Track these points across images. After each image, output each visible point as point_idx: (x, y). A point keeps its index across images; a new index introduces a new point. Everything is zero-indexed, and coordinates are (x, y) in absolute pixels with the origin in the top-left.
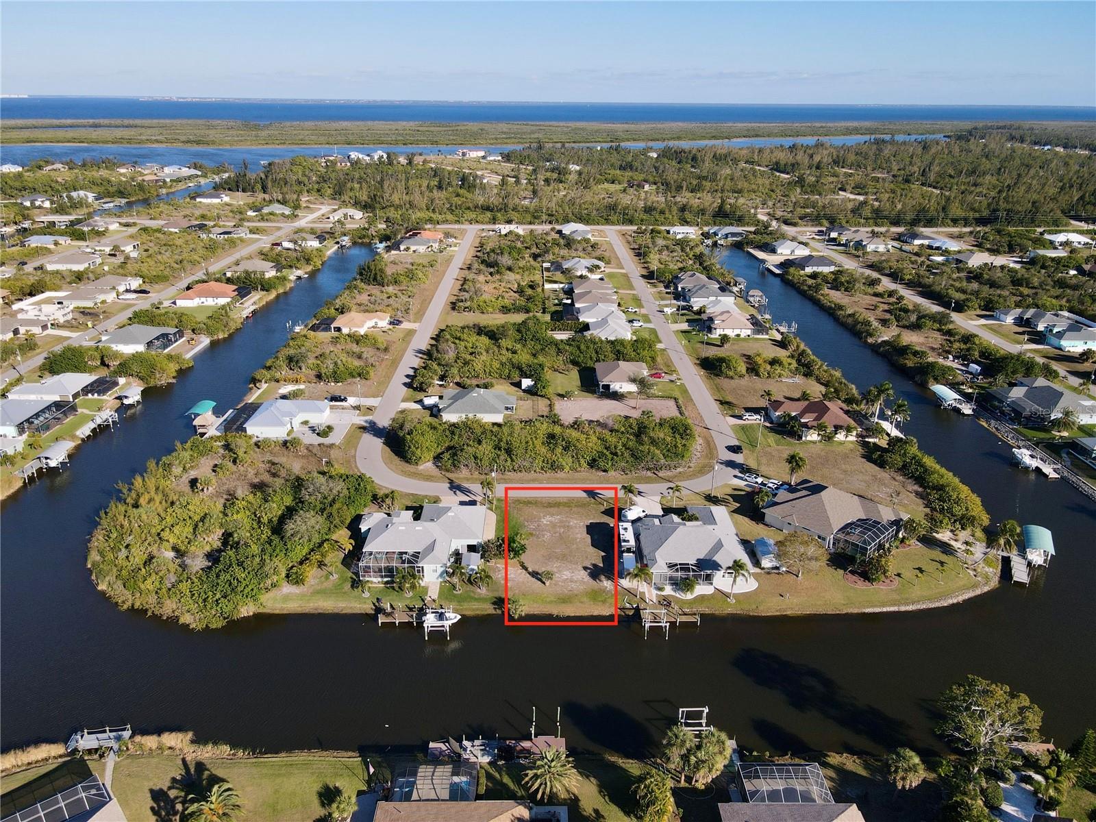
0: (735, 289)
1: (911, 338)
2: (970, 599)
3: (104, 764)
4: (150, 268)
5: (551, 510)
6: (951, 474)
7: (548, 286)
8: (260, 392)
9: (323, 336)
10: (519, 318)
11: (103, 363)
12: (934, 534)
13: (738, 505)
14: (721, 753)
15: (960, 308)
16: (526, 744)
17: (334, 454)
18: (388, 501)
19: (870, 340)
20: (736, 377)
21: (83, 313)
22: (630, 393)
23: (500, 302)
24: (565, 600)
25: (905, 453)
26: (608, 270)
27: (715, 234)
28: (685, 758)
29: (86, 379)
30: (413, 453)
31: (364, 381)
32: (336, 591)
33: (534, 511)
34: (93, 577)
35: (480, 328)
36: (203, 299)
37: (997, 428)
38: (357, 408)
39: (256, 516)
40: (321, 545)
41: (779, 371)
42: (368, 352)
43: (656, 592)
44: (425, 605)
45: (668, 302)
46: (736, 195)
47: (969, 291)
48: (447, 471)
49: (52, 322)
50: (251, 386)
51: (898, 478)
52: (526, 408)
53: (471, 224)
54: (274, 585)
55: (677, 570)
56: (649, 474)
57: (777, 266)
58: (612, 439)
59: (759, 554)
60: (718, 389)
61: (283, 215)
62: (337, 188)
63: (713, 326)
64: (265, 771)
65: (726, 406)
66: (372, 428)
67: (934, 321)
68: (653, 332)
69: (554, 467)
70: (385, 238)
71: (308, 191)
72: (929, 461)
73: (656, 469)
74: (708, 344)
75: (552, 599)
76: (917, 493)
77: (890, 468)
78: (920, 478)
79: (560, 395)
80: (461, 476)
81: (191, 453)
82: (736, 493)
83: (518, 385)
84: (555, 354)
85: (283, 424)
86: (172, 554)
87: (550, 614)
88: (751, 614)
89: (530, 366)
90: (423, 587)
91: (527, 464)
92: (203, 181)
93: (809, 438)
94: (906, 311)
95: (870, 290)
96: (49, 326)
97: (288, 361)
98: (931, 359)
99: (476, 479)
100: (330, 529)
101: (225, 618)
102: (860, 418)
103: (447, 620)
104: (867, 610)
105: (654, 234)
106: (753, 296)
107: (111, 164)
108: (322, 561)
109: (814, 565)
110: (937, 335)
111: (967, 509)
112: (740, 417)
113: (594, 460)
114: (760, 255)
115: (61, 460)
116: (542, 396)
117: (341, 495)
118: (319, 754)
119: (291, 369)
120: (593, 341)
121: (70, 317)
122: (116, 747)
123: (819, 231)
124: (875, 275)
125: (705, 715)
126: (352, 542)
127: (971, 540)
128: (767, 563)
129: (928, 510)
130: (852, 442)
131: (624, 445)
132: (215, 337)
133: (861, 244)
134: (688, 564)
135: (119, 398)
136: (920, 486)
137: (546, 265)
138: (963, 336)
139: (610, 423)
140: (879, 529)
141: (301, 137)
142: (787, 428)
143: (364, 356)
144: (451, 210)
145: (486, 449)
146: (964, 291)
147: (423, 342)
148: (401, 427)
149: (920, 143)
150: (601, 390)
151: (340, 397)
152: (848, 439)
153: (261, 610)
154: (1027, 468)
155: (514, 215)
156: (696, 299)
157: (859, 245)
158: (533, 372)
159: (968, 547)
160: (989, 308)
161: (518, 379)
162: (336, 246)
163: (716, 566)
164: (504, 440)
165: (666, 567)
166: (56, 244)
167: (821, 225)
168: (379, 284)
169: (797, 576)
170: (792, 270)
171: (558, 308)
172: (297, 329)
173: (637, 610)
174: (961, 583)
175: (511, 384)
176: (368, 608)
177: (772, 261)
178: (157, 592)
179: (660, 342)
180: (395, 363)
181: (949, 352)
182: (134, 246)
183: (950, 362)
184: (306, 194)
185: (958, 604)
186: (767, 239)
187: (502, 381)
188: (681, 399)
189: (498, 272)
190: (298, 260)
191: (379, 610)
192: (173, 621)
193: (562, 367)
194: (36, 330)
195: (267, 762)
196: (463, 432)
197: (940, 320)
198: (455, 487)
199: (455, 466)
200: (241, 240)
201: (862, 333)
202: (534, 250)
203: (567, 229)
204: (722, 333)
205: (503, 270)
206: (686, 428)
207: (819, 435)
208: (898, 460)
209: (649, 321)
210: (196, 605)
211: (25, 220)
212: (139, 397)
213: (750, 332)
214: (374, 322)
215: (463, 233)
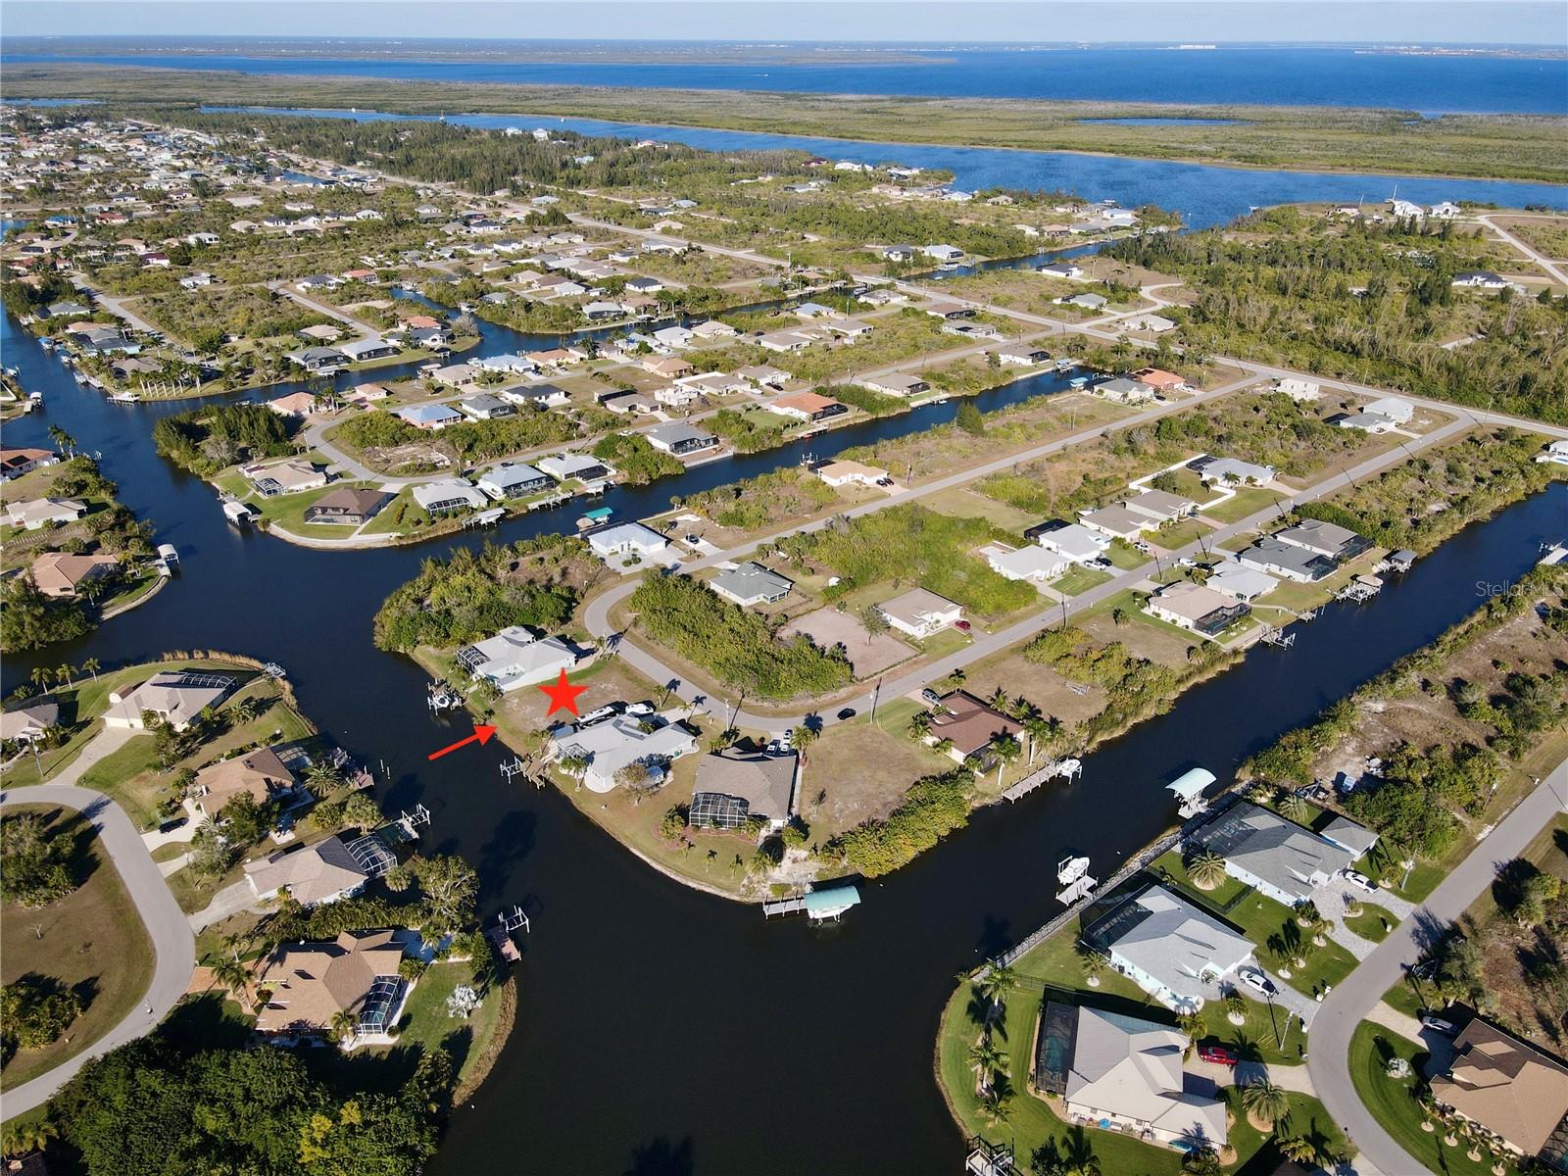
8: (671, 513)
16: (359, 771)
17: (607, 580)
24: (514, 732)
29: (594, 463)
31: (742, 532)
38: (692, 551)
42: (801, 505)
49: (664, 405)
51: (891, 806)
63: (1152, 598)
75: (510, 727)
76: (870, 823)
80: (635, 632)
85: (617, 545)
90: (472, 682)
93: (925, 740)
96: (660, 407)
115: (489, 521)
121: (689, 401)
122: (273, 676)
129: (839, 835)
130: (955, 764)
151: (695, 538)
153: (408, 654)
162: (1049, 369)
166: (817, 315)
172: (806, 463)
182: (864, 330)
188: (930, 655)
194: (648, 410)
198: (615, 637)
204: (1157, 611)
211: (843, 278)
212: (601, 490)
213: (1190, 623)
214: (858, 476)
215: (1237, 380)
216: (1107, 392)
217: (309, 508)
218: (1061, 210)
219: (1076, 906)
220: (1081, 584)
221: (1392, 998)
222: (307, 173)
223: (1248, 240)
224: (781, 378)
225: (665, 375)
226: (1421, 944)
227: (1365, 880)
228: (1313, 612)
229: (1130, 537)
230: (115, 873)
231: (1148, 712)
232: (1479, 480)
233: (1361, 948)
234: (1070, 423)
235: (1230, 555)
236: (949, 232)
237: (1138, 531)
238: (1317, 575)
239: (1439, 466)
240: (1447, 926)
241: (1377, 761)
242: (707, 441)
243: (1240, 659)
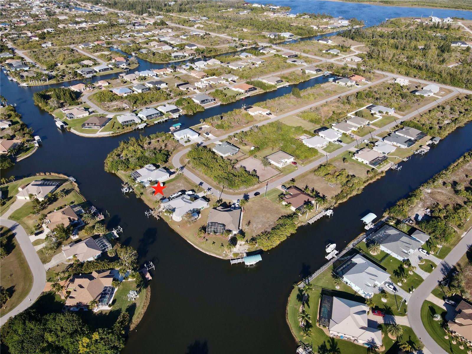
16: (100, 215)
17: (180, 148)
21: (210, 86)
26: (394, 115)
31: (223, 131)
32: (128, 176)
38: (207, 138)
43: (162, 209)
48: (189, 163)
51: (272, 226)
63: (356, 154)
65: (290, 182)
66: (199, 145)
77: (277, 222)
96: (196, 88)
104: (188, 241)
115: (142, 127)
121: (205, 87)
132: (222, 103)
134: (173, 208)
151: (210, 133)
153: (116, 173)
165: (168, 205)
166: (247, 56)
168: (297, 97)
169: (189, 225)
172: (244, 107)
182: (262, 62)
188: (284, 173)
194: (192, 89)
204: (357, 158)
211: (255, 44)
212: (178, 117)
213: (368, 162)
214: (260, 112)
215: (382, 78)
216: (340, 83)
217: (83, 123)
218: (325, 20)
219: (332, 260)
220: (332, 148)
221: (434, 292)
222: (83, 8)
223: (386, 30)
224: (236, 78)
225: (198, 77)
226: (444, 273)
227: (426, 252)
228: (407, 158)
229: (348, 133)
230: (20, 250)
231: (354, 193)
232: (461, 112)
233: (424, 275)
234: (328, 93)
235: (380, 139)
236: (289, 28)
237: (351, 131)
238: (409, 146)
239: (448, 108)
240: (452, 267)
241: (429, 210)
242: (212, 100)
243: (384, 175)
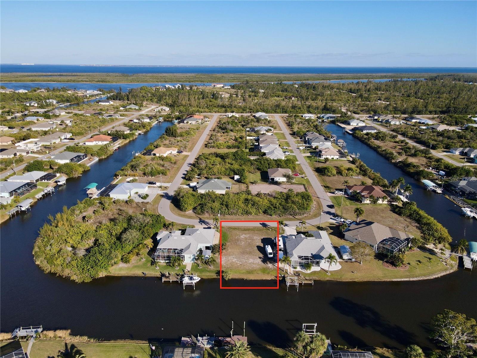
0: (332, 139)
1: (411, 160)
2: (444, 276)
3: (28, 344)
4: (76, 130)
5: (245, 232)
6: (433, 218)
7: (248, 138)
8: (118, 180)
9: (147, 157)
10: (234, 150)
11: (51, 168)
12: (426, 245)
13: (333, 231)
14: (322, 345)
15: (434, 148)
16: (228, 339)
17: (148, 206)
18: (171, 227)
19: (393, 161)
20: (332, 176)
21: (45, 147)
22: (283, 182)
23: (227, 144)
24: (250, 272)
25: (410, 209)
26: (275, 132)
27: (323, 117)
28: (305, 347)
29: (42, 174)
30: (184, 206)
31: (164, 176)
32: (144, 266)
33: (237, 232)
34: (34, 258)
35: (217, 154)
36: (97, 142)
37: (453, 199)
38: (160, 187)
39: (110, 232)
40: (138, 245)
41: (351, 173)
42: (167, 164)
43: (293, 269)
44: (185, 273)
45: (302, 145)
46: (332, 101)
47: (438, 140)
48: (199, 214)
49: (31, 151)
50: (115, 177)
51: (407, 220)
52: (236, 188)
53: (216, 113)
54: (115, 263)
55: (303, 259)
56: (291, 217)
57: (351, 130)
58: (274, 201)
59: (342, 253)
60: (323, 181)
61: (135, 109)
62: (159, 98)
63: (321, 154)
64: (102, 349)
65: (327, 188)
66: (167, 196)
67: (423, 153)
68: (295, 157)
69: (247, 213)
70: (178, 118)
71: (147, 100)
72: (422, 213)
73: (294, 214)
74: (318, 162)
75: (244, 271)
76: (417, 227)
77: (404, 215)
78: (418, 220)
79: (252, 183)
80: (205, 217)
81: (85, 205)
82: (331, 225)
83: (233, 178)
84: (250, 165)
85: (126, 193)
86: (70, 249)
87: (243, 279)
88: (338, 280)
89: (239, 170)
90: (184, 265)
91: (235, 211)
92: (103, 96)
93: (365, 202)
94: (409, 148)
95: (393, 140)
96: (30, 152)
97: (131, 167)
98: (421, 169)
99: (212, 218)
100: (143, 238)
101: (92, 278)
102: (389, 193)
103: (194, 280)
104: (394, 280)
105: (296, 117)
106: (340, 142)
107: (64, 89)
108: (138, 253)
109: (368, 258)
110: (424, 159)
111: (441, 234)
112: (333, 193)
113: (266, 210)
114: (343, 126)
115: (27, 207)
116: (243, 183)
117: (149, 223)
118: (129, 342)
119: (132, 171)
120: (267, 160)
121: (39, 149)
122: (34, 336)
123: (369, 116)
124: (395, 134)
125: (315, 327)
126: (153, 244)
127: (444, 248)
128: (345, 257)
129: (422, 235)
130: (385, 204)
131: (280, 204)
132: (101, 158)
133: (388, 121)
134: (308, 256)
135: (56, 182)
136: (418, 224)
137: (248, 129)
138: (436, 160)
139: (274, 194)
140: (399, 242)
141: (146, 79)
142: (355, 198)
143: (165, 165)
144: (207, 107)
145: (217, 205)
146: (436, 141)
147: (192, 160)
148: (179, 195)
149: (414, 81)
150: (270, 181)
151: (153, 182)
152: (384, 203)
153: (109, 275)
154: (469, 217)
155: (235, 109)
156: (314, 143)
157: (387, 122)
158: (240, 172)
159: (442, 251)
160: (448, 148)
161: (233, 176)
162: (157, 122)
163: (321, 258)
164: (225, 201)
165: (297, 257)
166: (38, 120)
167: (370, 114)
168: (174, 137)
169: (360, 263)
170: (357, 132)
171: (252, 147)
172: (137, 155)
173: (284, 278)
174: (440, 268)
175: (230, 178)
176: (158, 274)
177: (348, 128)
178: (62, 265)
179: (298, 161)
180: (178, 169)
181: (430, 166)
182: (70, 121)
183: (430, 170)
184: (146, 101)
185: (438, 278)
186: (346, 119)
187: (226, 176)
188: (306, 185)
189: (226, 132)
190: (140, 127)
191: (163, 275)
192: (68, 279)
193: (253, 171)
194: (24, 154)
195: (104, 345)
196: (207, 197)
197: (425, 153)
198: (202, 221)
199: (202, 212)
200: (116, 119)
201: (389, 158)
202: (243, 123)
203: (258, 115)
204: (326, 157)
205: (229, 131)
206: (309, 196)
207: (370, 200)
208: (408, 212)
209: (293, 152)
210: (79, 271)
212: (65, 182)
213: (338, 157)
214: (170, 152)
215: (212, 117)
224: (68, 136)
